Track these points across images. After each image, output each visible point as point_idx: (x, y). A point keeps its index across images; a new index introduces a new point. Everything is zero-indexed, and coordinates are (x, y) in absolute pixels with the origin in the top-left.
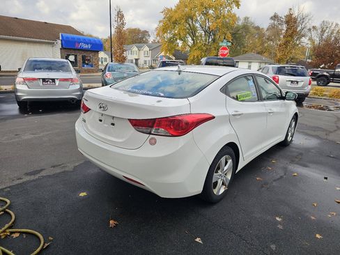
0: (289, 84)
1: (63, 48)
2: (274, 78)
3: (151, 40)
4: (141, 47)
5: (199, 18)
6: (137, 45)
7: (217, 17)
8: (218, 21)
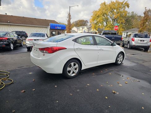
0: (139, 42)
1: (51, 29)
2: (132, 39)
3: (89, 24)
4: (84, 27)
5: (109, 14)
6: (82, 26)
7: (118, 13)
8: (118, 14)
